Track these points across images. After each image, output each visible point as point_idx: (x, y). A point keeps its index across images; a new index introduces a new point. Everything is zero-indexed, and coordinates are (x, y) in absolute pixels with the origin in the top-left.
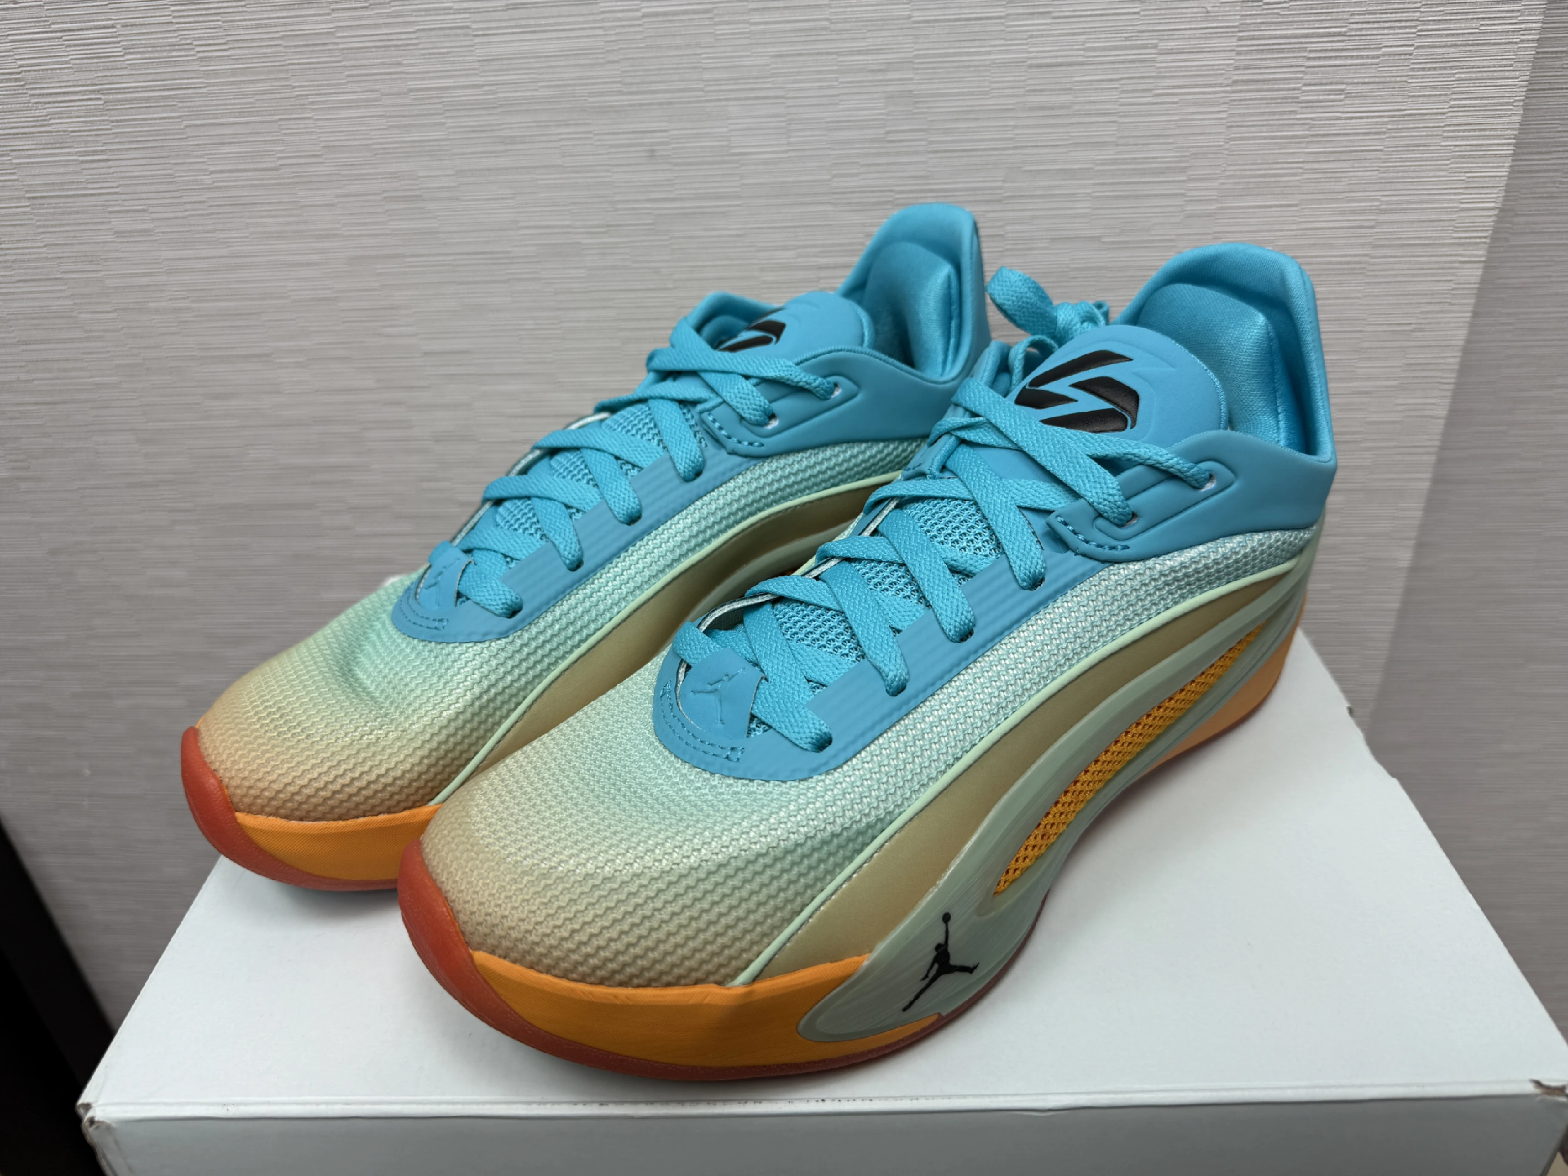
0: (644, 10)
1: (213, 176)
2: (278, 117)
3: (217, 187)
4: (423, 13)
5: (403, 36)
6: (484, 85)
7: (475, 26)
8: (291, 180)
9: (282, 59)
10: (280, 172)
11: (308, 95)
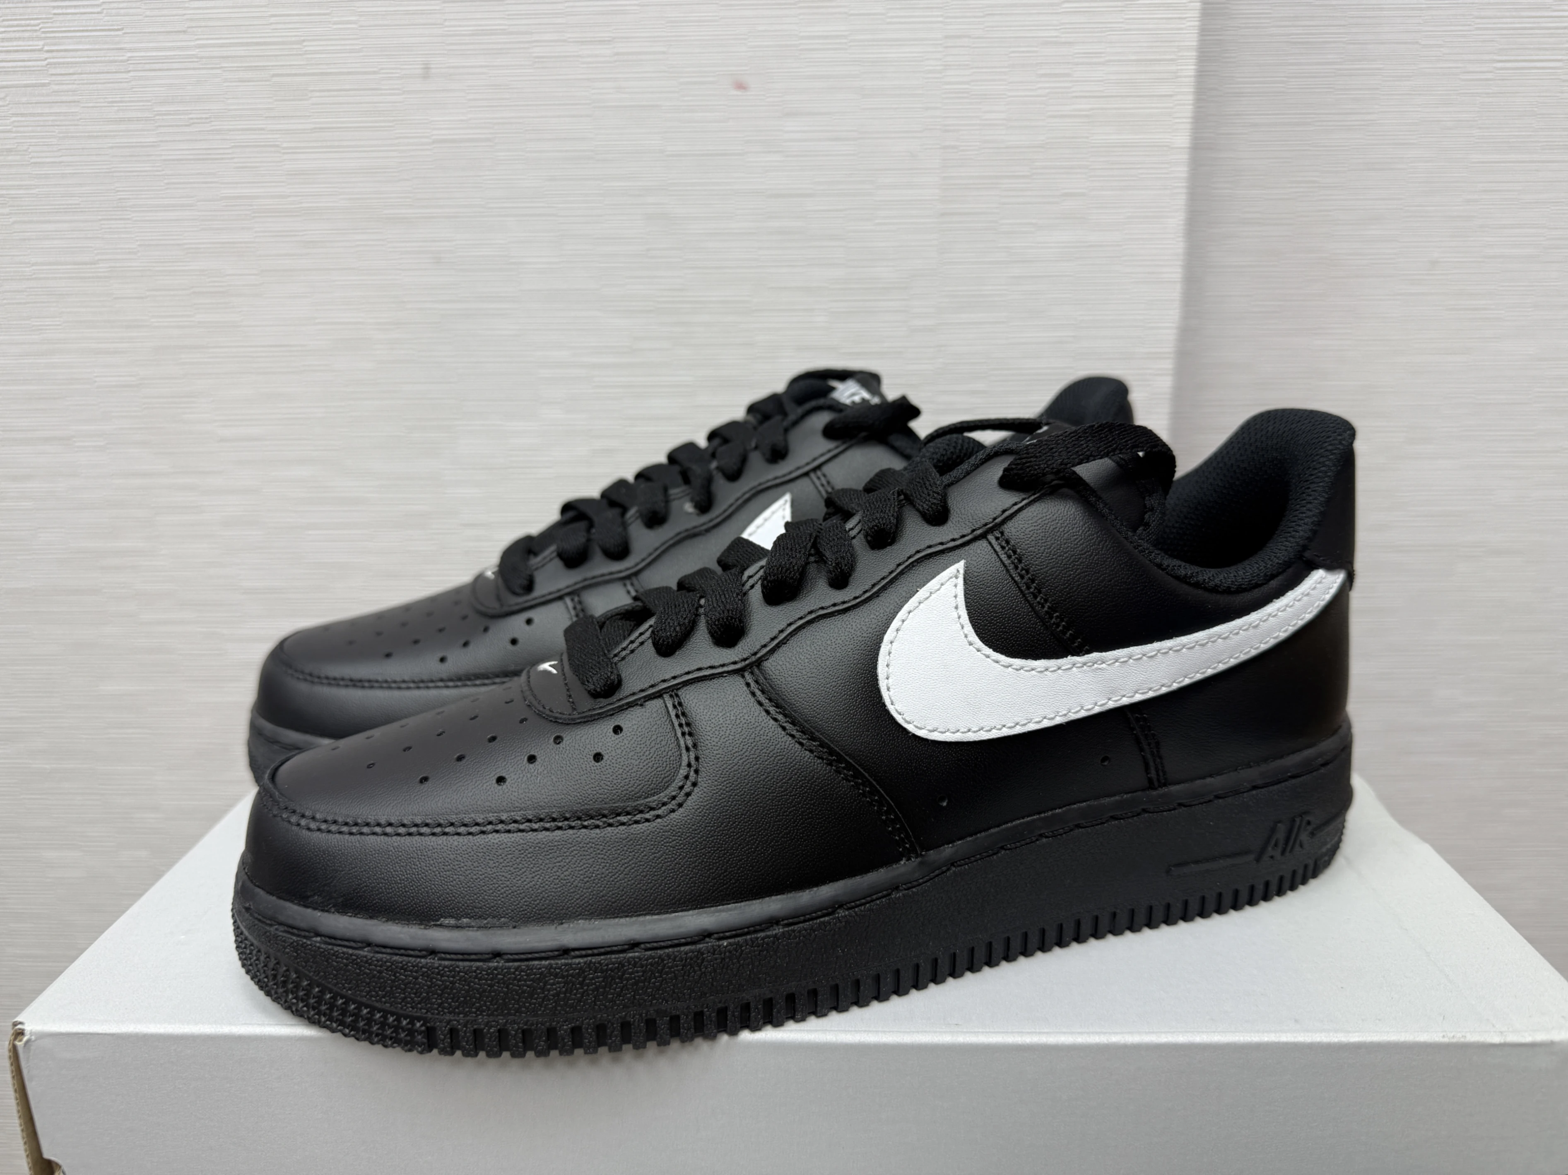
0: (434, 137)
1: (34, 268)
2: (100, 217)
3: (36, 279)
4: (240, 132)
5: (222, 151)
6: (289, 196)
7: (285, 145)
8: (106, 274)
9: (108, 167)
10: (97, 266)
11: (129, 199)
